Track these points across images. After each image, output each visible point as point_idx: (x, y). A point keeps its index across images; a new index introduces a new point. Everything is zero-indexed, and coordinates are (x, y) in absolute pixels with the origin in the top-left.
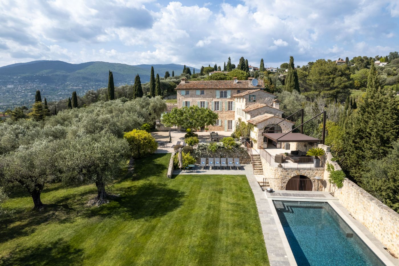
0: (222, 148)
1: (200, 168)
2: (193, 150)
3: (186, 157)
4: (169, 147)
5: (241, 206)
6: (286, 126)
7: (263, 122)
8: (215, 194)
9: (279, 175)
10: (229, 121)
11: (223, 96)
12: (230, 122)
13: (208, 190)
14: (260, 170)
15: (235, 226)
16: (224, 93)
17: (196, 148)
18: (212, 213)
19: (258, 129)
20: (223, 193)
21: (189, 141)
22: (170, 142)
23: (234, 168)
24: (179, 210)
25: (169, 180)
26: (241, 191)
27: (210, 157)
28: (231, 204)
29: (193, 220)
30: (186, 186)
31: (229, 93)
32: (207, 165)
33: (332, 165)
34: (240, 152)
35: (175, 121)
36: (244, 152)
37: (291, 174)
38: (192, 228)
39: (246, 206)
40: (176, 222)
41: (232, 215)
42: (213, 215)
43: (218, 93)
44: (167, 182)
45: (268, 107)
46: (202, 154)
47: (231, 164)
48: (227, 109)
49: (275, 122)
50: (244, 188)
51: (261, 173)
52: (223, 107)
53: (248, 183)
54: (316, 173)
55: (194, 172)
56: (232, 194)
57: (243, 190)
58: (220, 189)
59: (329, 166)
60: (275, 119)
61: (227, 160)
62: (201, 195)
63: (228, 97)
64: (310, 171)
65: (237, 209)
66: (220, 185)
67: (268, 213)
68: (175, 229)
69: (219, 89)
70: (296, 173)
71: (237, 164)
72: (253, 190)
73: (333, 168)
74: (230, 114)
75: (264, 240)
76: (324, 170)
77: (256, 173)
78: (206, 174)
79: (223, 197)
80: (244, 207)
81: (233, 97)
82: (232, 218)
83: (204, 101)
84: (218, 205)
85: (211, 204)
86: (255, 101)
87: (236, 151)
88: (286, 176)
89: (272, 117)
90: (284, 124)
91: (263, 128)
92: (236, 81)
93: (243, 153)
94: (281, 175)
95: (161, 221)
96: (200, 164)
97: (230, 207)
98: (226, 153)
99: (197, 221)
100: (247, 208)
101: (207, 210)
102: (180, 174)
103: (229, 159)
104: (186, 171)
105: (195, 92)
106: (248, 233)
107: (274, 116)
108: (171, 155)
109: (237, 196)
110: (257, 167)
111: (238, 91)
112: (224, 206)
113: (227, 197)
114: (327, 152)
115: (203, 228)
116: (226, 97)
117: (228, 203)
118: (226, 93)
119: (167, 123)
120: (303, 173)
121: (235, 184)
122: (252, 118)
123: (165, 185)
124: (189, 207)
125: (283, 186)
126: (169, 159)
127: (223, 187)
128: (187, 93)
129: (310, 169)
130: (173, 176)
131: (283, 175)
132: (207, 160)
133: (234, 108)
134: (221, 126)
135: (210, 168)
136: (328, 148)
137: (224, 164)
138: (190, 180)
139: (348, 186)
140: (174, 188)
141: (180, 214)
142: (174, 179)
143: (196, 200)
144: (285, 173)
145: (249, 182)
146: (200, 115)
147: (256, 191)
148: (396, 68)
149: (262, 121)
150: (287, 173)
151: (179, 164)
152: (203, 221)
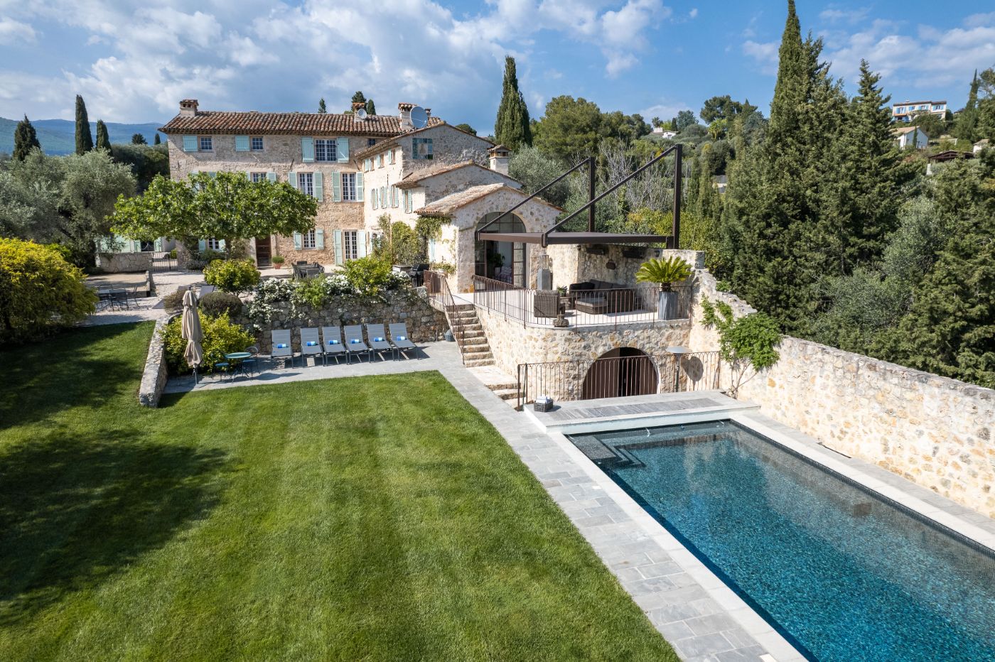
0: (343, 291)
1: (274, 364)
2: (240, 305)
3: (215, 325)
4: (147, 307)
5: (465, 472)
6: (537, 220)
7: (472, 206)
8: (349, 439)
9: (559, 355)
10: (347, 234)
11: (326, 157)
12: (351, 236)
13: (319, 431)
14: (482, 350)
15: (479, 558)
16: (326, 148)
17: (251, 298)
18: (355, 517)
19: (457, 228)
20: (381, 433)
21: (221, 275)
22: (148, 294)
23: (392, 354)
24: (196, 529)
25: (146, 413)
26: (443, 420)
27: (305, 325)
28: (428, 467)
29: (275, 564)
30: (224, 427)
31: (343, 147)
32: (297, 354)
33: (720, 305)
34: (404, 304)
35: (165, 217)
36: (419, 303)
37: (596, 348)
38: (275, 607)
39: (488, 468)
40: (185, 594)
41: (448, 511)
42: (363, 524)
43: (308, 145)
44: (139, 420)
45: (478, 169)
46: (276, 316)
47: (379, 342)
48: (341, 195)
49: (506, 204)
50: (449, 407)
51: (487, 360)
52: (327, 191)
53: (455, 392)
54: (669, 338)
55: (252, 379)
56: (413, 432)
57: (449, 416)
58: (362, 422)
59: (708, 309)
60: (507, 196)
61: (364, 330)
62: (292, 451)
63: (339, 160)
64: (650, 332)
65: (454, 485)
66: (361, 408)
67: (577, 480)
68: (182, 635)
69: (311, 133)
70: (610, 343)
71: (402, 341)
72: (481, 412)
73: (728, 313)
74: (351, 211)
75: (629, 599)
76: (690, 326)
77: (472, 361)
78: (297, 380)
79: (384, 448)
80: (481, 473)
81: (356, 160)
82: (450, 524)
83: (264, 170)
84: (375, 480)
85: (343, 481)
86: (430, 157)
87: (392, 303)
88: (581, 355)
89: (499, 190)
90: (532, 213)
91: (472, 225)
92: (361, 114)
93: (416, 308)
94: (565, 353)
95: (97, 606)
96: (268, 353)
97: (426, 481)
98: (360, 311)
99: (299, 568)
100: (494, 476)
101: (333, 506)
102: (194, 390)
103: (370, 328)
104: (217, 378)
105: (230, 140)
106: (547, 579)
107: (504, 185)
108: (154, 327)
109: (437, 436)
110: (470, 343)
111: (370, 140)
112: (398, 480)
113: (399, 445)
114: (697, 268)
115: (336, 597)
116: (335, 159)
117: (411, 466)
118: (332, 146)
119: (135, 228)
120: (631, 340)
121: (415, 399)
122: (431, 201)
123: (134, 433)
124: (246, 505)
125: (572, 390)
126: (145, 340)
127: (373, 414)
128: (205, 146)
129: (652, 326)
130: (165, 399)
131: (571, 351)
132: (295, 337)
133: (360, 193)
134: (325, 249)
135: (310, 361)
136: (700, 257)
137: (356, 344)
138: (237, 405)
139: (801, 355)
140: (172, 441)
141: (204, 545)
142: (171, 409)
143: (276, 475)
144: (578, 344)
145: (457, 389)
146: (254, 199)
147: (497, 414)
148: (693, 144)
149: (470, 203)
150: (583, 344)
151: (186, 354)
152: (325, 559)
